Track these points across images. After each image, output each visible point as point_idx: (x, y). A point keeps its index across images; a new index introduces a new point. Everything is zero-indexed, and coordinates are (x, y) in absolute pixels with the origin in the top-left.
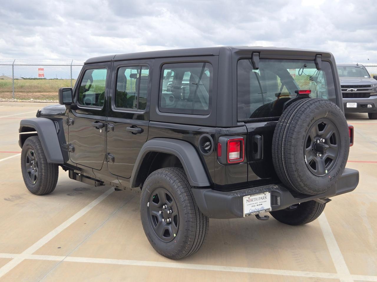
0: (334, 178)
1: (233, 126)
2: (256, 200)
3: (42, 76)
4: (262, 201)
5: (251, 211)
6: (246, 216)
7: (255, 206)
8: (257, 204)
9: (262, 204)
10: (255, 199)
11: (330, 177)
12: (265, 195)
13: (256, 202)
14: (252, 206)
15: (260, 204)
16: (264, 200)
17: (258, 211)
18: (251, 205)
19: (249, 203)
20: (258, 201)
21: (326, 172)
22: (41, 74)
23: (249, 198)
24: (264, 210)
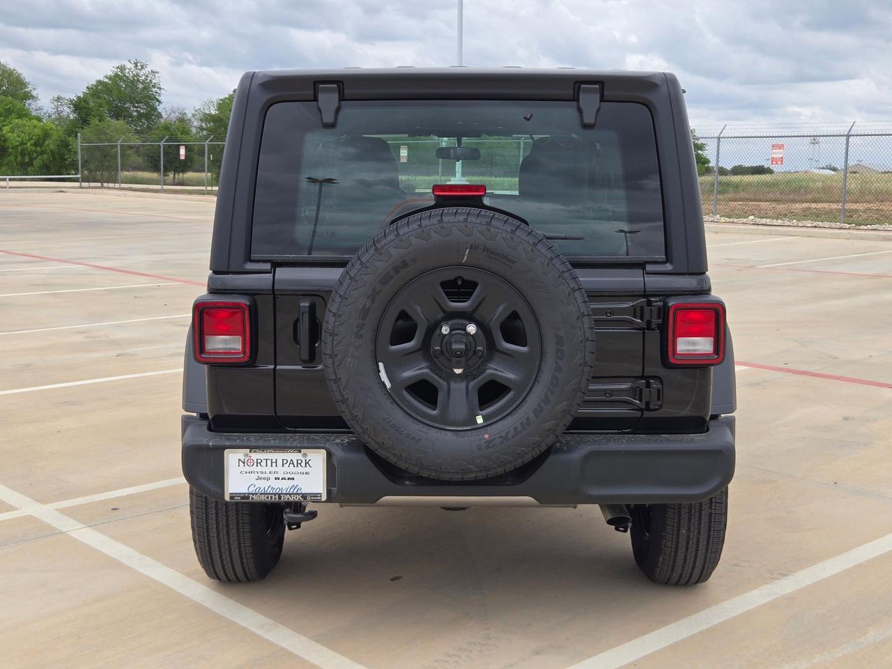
0: (502, 443)
1: (231, 270)
2: (274, 464)
3: (779, 163)
4: (292, 468)
5: (252, 490)
6: (232, 498)
7: (268, 479)
8: (277, 476)
9: (293, 479)
10: (269, 462)
11: (486, 436)
12: (305, 455)
13: (274, 469)
14: (259, 478)
15: (287, 476)
16: (299, 469)
17: (275, 494)
18: (256, 476)
19: (247, 469)
20: (280, 469)
21: (480, 420)
22: (777, 158)
23: (246, 455)
24: (299, 494)
